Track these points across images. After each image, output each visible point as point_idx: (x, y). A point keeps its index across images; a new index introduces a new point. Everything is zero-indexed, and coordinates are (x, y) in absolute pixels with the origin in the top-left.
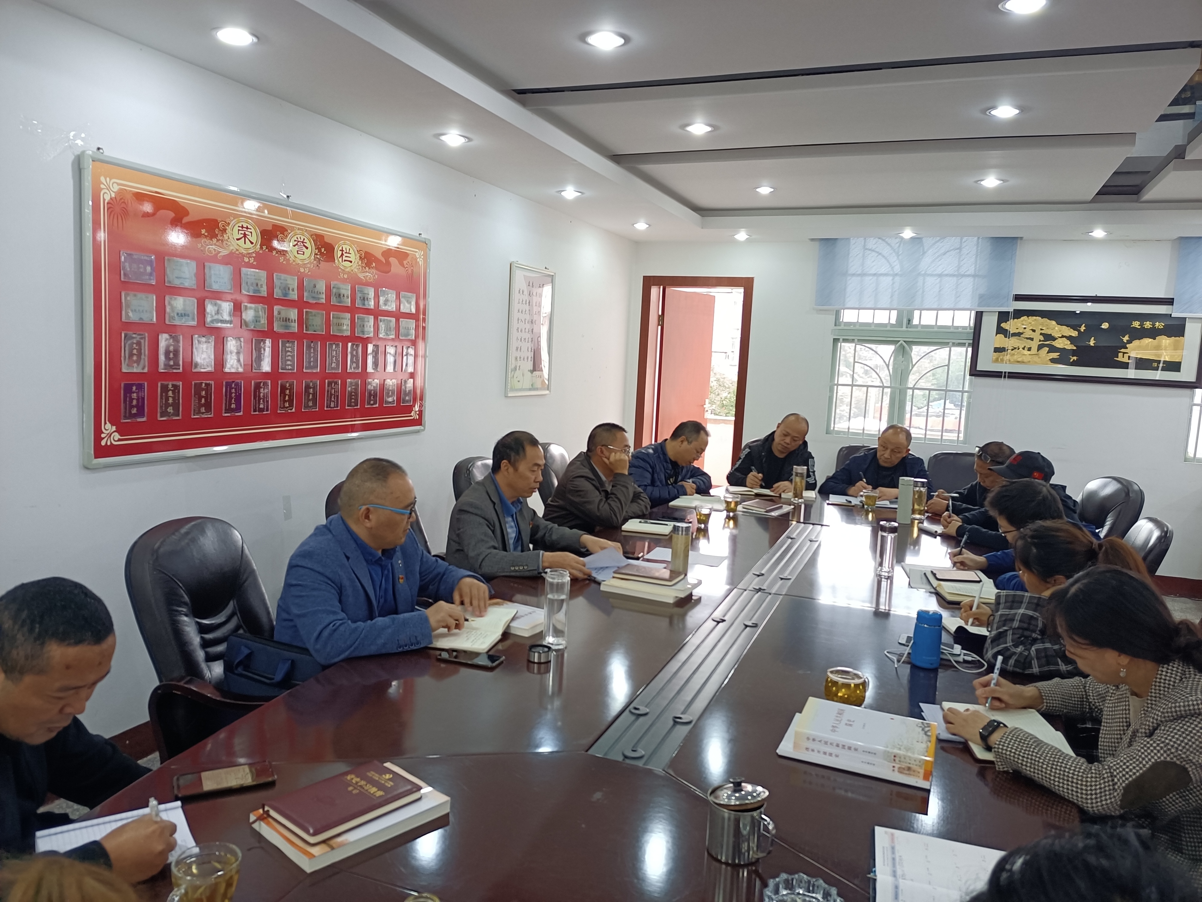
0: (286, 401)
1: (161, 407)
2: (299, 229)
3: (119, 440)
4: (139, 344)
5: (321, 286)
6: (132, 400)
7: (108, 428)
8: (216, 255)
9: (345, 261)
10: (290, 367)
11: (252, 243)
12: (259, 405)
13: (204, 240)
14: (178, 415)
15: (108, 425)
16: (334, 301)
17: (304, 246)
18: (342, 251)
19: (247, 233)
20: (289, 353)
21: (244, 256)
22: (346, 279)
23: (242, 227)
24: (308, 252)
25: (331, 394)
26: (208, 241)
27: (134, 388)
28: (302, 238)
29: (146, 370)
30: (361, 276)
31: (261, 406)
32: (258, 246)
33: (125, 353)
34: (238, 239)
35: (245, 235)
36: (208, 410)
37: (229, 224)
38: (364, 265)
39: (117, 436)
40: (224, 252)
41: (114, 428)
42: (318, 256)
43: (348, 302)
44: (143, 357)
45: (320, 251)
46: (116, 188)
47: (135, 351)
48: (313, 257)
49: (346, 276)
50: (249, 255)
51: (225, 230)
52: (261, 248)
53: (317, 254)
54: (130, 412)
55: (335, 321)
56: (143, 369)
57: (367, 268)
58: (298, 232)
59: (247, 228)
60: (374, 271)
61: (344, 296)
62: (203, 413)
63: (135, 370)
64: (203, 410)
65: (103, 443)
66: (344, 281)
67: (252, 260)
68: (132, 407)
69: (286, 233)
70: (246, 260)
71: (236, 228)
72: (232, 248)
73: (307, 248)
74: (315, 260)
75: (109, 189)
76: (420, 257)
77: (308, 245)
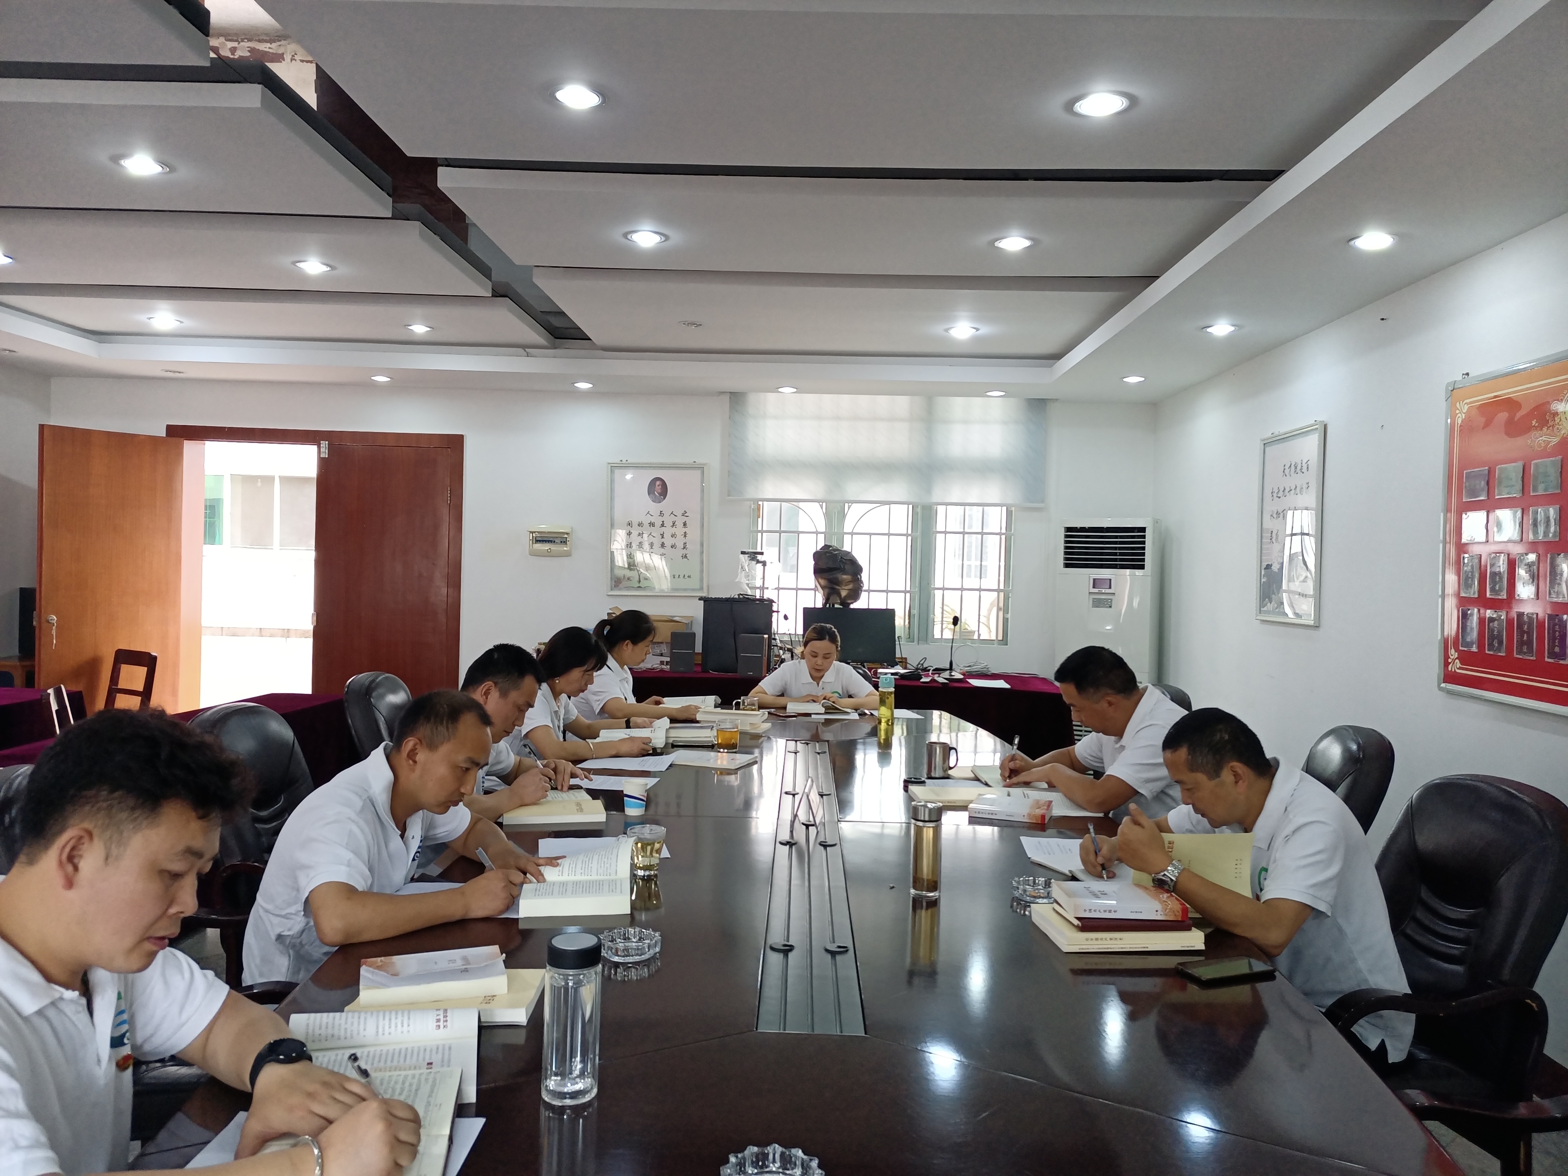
1: (1487, 639)
3: (1460, 668)
6: (1467, 628)
7: (1451, 654)
8: (1546, 447)
13: (1534, 434)
14: (1502, 651)
15: (1451, 651)
26: (1539, 433)
27: (1468, 615)
33: (1463, 576)
36: (1530, 650)
39: (1457, 665)
41: (1454, 655)
46: (1467, 405)
51: (1556, 412)
54: (1466, 640)
62: (1525, 653)
63: (1467, 595)
64: (1525, 649)
65: (1449, 669)
68: (1467, 635)
72: (1563, 432)
75: (1463, 409)
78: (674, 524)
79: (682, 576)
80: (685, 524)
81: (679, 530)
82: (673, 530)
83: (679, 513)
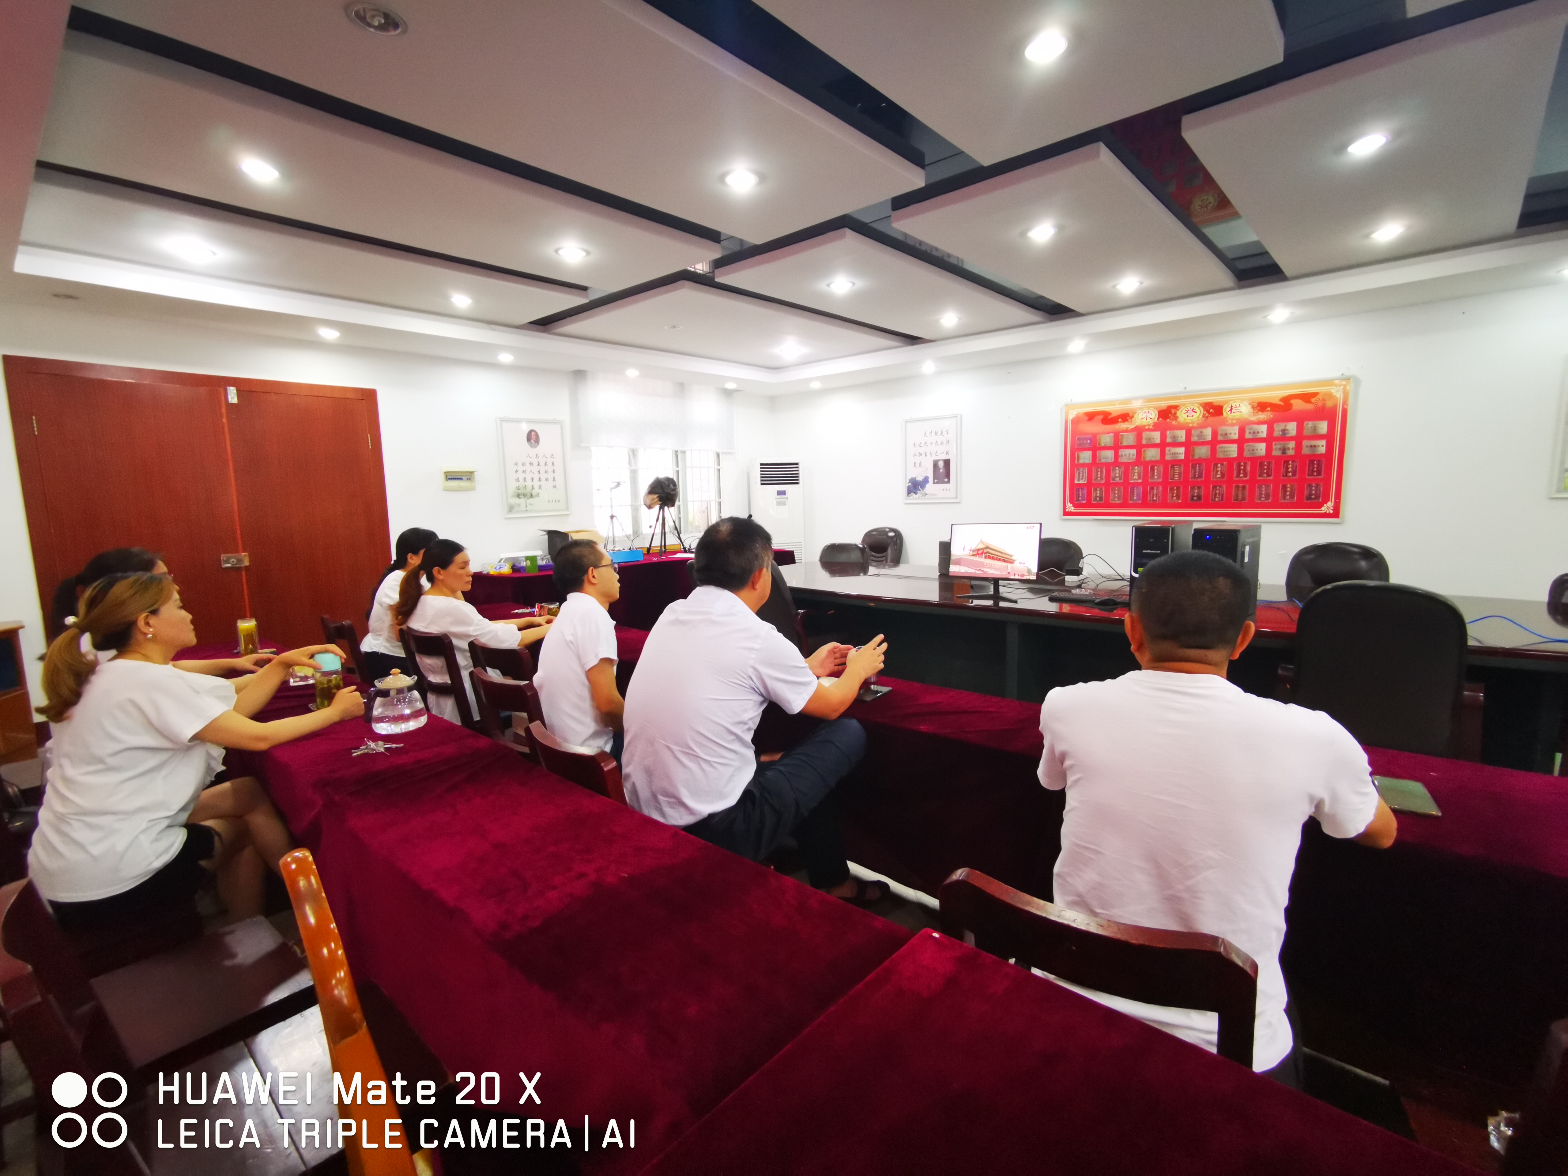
0: (1174, 497)
1: (1093, 497)
2: (1189, 404)
3: (1074, 510)
4: (1082, 472)
5: (1208, 432)
6: (1079, 494)
8: (1127, 429)
9: (1234, 412)
10: (1177, 478)
11: (1151, 419)
12: (1153, 497)
13: (1119, 424)
14: (1102, 501)
15: (1069, 504)
16: (1220, 438)
17: (1194, 412)
18: (1232, 407)
20: (1177, 471)
23: (1145, 412)
24: (1196, 415)
25: (1217, 494)
26: (1122, 424)
27: (1080, 490)
28: (1192, 408)
30: (1253, 419)
31: (1155, 499)
32: (1156, 419)
33: (1076, 475)
34: (1141, 419)
35: (1147, 416)
36: (1119, 499)
37: (1136, 413)
38: (1257, 411)
39: (1073, 508)
40: (1132, 427)
41: (1071, 505)
42: (1206, 415)
43: (1236, 437)
44: (1084, 477)
45: (1208, 411)
46: (1075, 413)
47: (1081, 475)
48: (1201, 416)
49: (1234, 422)
50: (1149, 425)
51: (1133, 417)
52: (1158, 419)
54: (1079, 499)
55: (1221, 450)
56: (1085, 481)
57: (1260, 413)
58: (1189, 405)
59: (1148, 412)
60: (1269, 413)
61: (1231, 434)
62: (1116, 501)
63: (1080, 482)
65: (1067, 510)
66: (1233, 425)
68: (1079, 497)
69: (1178, 408)
70: (1147, 427)
71: (1140, 414)
72: (1136, 424)
73: (1196, 412)
74: (1203, 417)
75: (1073, 414)
76: (1338, 391)
77: (1197, 410)
78: (546, 463)
79: (554, 501)
80: (552, 463)
81: (550, 469)
82: (546, 468)
83: (548, 456)
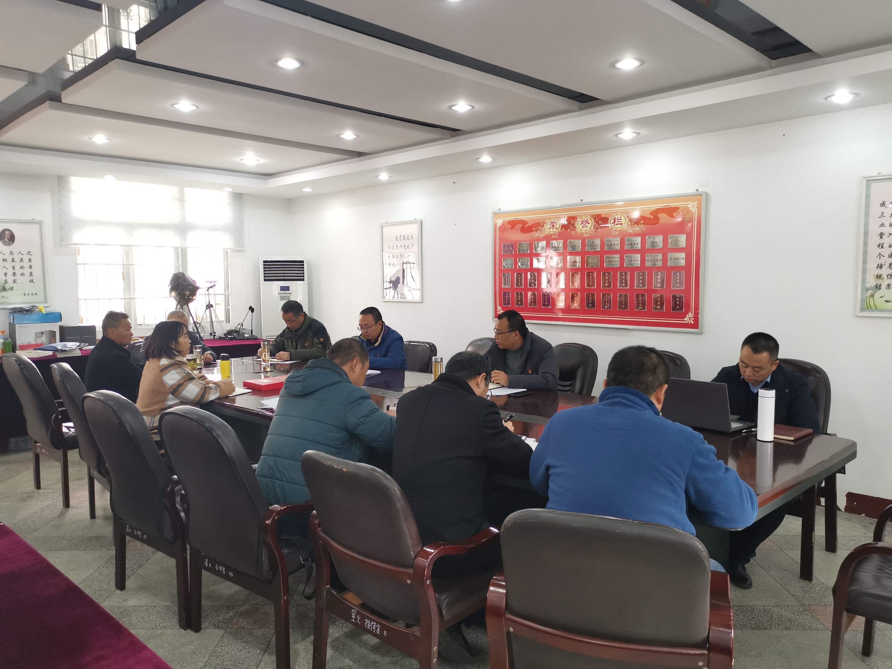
0: (575, 303)
1: (516, 302)
2: (584, 215)
4: (508, 277)
5: (598, 242)
6: (506, 298)
7: (499, 308)
8: (539, 237)
9: (616, 224)
10: (576, 286)
11: (556, 228)
13: (533, 233)
14: (522, 305)
16: (606, 248)
17: (587, 223)
18: (615, 219)
19: (554, 224)
20: (576, 279)
21: (552, 235)
22: (618, 235)
23: (552, 222)
24: (589, 226)
25: (605, 301)
26: (535, 232)
27: (506, 294)
28: (586, 219)
29: (510, 287)
30: (630, 231)
32: (560, 229)
33: (503, 280)
34: (549, 229)
35: (553, 226)
36: (535, 304)
37: (545, 223)
38: (633, 224)
40: (543, 236)
41: (501, 308)
43: (618, 248)
44: (509, 282)
45: (597, 223)
46: (502, 221)
47: (506, 280)
48: (593, 227)
49: (617, 233)
50: (555, 234)
51: (543, 226)
53: (596, 225)
54: (505, 303)
55: (608, 260)
57: (636, 225)
59: (554, 222)
60: (642, 226)
61: (614, 245)
62: (533, 305)
63: (506, 287)
66: (616, 236)
67: (556, 236)
68: (506, 301)
69: (577, 219)
70: (553, 237)
71: (549, 223)
72: (546, 233)
75: (500, 222)
76: (693, 206)
77: (590, 222)
78: (22, 260)
79: (30, 294)
80: (30, 260)
81: (26, 265)
82: (22, 264)
83: (25, 253)
